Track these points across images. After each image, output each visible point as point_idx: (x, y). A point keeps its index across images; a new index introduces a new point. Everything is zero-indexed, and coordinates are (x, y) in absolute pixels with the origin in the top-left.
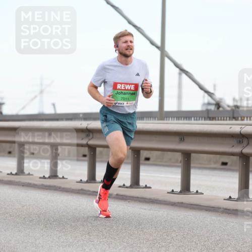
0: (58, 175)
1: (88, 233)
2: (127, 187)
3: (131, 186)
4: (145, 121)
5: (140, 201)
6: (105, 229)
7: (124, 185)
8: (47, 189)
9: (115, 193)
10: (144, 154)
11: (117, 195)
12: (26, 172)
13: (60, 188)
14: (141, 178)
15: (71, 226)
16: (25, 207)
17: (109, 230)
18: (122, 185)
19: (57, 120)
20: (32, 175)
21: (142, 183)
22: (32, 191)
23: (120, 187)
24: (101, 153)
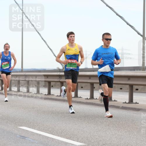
0: (94, 97)
1: (109, 125)
2: (127, 103)
3: (129, 102)
4: (135, 71)
5: (133, 110)
6: (116, 123)
7: (125, 102)
8: (89, 104)
9: (121, 106)
10: (135, 87)
11: (122, 107)
12: (79, 96)
13: (95, 104)
14: (134, 98)
15: (100, 121)
16: (78, 113)
17: (118, 124)
18: (124, 102)
19: (94, 71)
20: (82, 98)
21: (134, 101)
22: (81, 106)
23: (123, 103)
24: (115, 86)
